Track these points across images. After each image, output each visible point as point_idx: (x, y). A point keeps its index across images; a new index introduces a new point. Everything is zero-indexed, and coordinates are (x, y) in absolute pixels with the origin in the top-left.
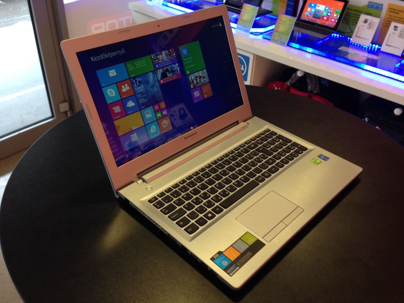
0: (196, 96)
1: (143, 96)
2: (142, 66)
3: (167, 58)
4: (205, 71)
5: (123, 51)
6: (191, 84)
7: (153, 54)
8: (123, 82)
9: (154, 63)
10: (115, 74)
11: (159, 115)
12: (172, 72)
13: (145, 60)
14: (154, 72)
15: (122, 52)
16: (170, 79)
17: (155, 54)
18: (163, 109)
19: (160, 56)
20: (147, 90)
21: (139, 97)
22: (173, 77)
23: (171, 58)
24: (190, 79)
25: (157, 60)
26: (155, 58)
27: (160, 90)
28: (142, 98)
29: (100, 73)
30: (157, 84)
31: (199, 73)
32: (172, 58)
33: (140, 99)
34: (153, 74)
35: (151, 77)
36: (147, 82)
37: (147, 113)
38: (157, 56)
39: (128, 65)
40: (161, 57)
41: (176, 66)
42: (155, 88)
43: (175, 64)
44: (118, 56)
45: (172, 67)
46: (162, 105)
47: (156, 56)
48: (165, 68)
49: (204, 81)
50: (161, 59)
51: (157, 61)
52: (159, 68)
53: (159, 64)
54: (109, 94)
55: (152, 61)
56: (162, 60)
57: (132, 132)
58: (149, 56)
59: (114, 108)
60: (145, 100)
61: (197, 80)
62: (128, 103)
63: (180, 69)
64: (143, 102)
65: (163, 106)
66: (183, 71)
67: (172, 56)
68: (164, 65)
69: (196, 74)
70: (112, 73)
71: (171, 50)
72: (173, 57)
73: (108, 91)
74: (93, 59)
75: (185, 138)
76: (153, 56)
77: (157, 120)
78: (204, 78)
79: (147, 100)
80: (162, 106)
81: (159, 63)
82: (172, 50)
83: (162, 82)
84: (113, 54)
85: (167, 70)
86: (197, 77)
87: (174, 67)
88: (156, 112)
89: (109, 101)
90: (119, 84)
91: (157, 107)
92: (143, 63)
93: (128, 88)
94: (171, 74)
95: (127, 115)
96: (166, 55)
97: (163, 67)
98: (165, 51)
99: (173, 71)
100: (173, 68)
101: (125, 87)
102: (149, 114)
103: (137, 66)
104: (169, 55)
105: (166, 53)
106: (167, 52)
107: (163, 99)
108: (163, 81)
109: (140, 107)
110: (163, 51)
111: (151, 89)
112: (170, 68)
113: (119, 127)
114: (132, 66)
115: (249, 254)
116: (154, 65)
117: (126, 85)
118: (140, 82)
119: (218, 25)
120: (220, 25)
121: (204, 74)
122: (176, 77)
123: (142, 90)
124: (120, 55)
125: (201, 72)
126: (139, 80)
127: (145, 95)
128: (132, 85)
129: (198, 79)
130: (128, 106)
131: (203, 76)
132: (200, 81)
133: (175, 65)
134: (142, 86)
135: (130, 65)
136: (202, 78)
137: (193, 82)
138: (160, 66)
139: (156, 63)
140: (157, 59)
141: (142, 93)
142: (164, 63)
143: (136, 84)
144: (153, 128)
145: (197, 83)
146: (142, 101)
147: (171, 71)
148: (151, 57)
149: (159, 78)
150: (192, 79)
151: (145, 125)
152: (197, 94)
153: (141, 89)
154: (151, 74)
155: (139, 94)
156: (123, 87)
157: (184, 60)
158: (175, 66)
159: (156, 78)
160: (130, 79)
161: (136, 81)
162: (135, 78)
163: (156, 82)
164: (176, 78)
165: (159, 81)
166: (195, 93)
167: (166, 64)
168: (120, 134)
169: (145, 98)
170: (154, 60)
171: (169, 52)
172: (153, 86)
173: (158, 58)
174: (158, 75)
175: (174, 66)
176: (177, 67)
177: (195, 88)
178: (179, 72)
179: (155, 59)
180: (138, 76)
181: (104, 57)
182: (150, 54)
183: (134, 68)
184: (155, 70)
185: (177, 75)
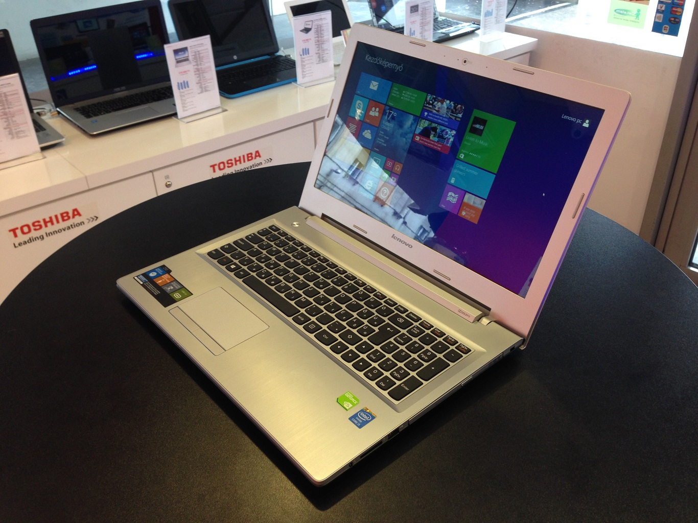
0: (448, 199)
1: (386, 137)
2: (408, 100)
3: (446, 114)
4: (491, 177)
5: (401, 68)
7: (432, 94)
8: (377, 103)
9: (425, 108)
10: (376, 88)
11: (386, 175)
12: (439, 137)
13: (416, 96)
14: (418, 119)
15: (399, 68)
16: (431, 144)
17: (434, 96)
18: (395, 174)
19: (439, 103)
20: (393, 134)
21: (379, 134)
22: (437, 144)
23: (451, 117)
25: (431, 106)
26: (431, 102)
27: (408, 147)
28: (383, 138)
29: (363, 77)
30: (411, 135)
32: (454, 118)
33: (380, 137)
34: (414, 120)
35: (409, 121)
36: (401, 125)
37: (375, 160)
38: (435, 101)
39: (395, 89)
40: (440, 106)
41: (451, 134)
42: (405, 140)
43: (452, 129)
44: (392, 70)
45: (444, 130)
46: (398, 168)
47: (433, 100)
48: (434, 125)
50: (436, 109)
51: (430, 108)
52: (426, 119)
53: (430, 114)
54: (357, 106)
55: (424, 103)
56: (438, 111)
58: (426, 94)
60: (384, 143)
62: (366, 131)
63: (453, 143)
64: (380, 143)
65: (398, 170)
66: (455, 148)
67: (455, 115)
68: (435, 120)
70: (374, 86)
71: (459, 106)
72: (456, 117)
73: (359, 102)
74: (368, 57)
75: (393, 236)
76: (430, 98)
77: (380, 179)
79: (385, 145)
80: (396, 169)
81: (431, 112)
82: (461, 108)
83: (418, 138)
84: (389, 65)
85: (435, 129)
87: (447, 133)
88: (385, 168)
89: (351, 113)
90: (372, 102)
91: (390, 163)
92: (412, 97)
93: (377, 114)
94: (436, 139)
96: (447, 108)
97: (432, 122)
98: (450, 103)
99: (441, 137)
100: (444, 133)
101: (375, 110)
102: (377, 163)
103: (403, 96)
104: (452, 112)
105: (451, 105)
106: (453, 105)
107: (403, 161)
108: (420, 139)
109: (374, 147)
110: (447, 100)
111: (399, 136)
112: (441, 129)
114: (398, 93)
115: (157, 292)
116: (423, 110)
117: (377, 109)
118: (393, 117)
119: (579, 121)
120: (586, 125)
122: (439, 147)
123: (388, 129)
124: (394, 70)
126: (393, 115)
127: (388, 138)
128: (383, 113)
130: (363, 134)
133: (451, 131)
134: (392, 125)
135: (397, 89)
138: (429, 117)
139: (428, 109)
140: (432, 104)
141: (385, 131)
142: (438, 117)
143: (388, 117)
144: (369, 183)
146: (381, 141)
147: (439, 134)
148: (427, 98)
149: (418, 132)
153: (389, 126)
154: (412, 117)
156: (373, 109)
158: (449, 132)
159: (414, 128)
160: (386, 105)
161: (390, 113)
162: (391, 108)
163: (411, 132)
164: (439, 149)
165: (414, 135)
166: (450, 194)
167: (440, 121)
169: (386, 141)
170: (427, 104)
171: (455, 107)
172: (403, 135)
173: (434, 104)
174: (418, 126)
175: (448, 130)
176: (451, 137)
177: (455, 187)
178: (448, 145)
179: (429, 104)
180: (397, 110)
181: (378, 62)
182: (428, 92)
183: (398, 96)
184: (419, 117)
185: (444, 146)
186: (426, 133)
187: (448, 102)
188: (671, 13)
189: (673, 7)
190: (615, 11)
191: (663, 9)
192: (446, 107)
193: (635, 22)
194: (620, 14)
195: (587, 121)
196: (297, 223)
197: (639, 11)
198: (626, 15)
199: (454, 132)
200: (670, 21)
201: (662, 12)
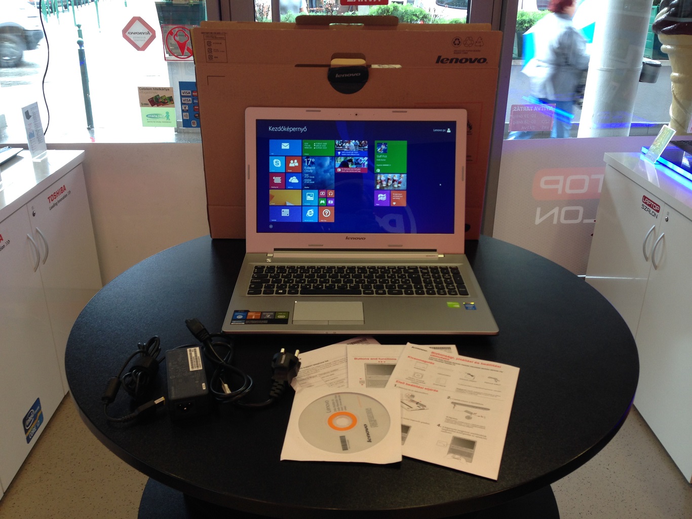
0: (379, 199)
1: (311, 177)
2: (321, 148)
3: (355, 149)
4: (404, 176)
5: (305, 129)
6: (377, 184)
7: (339, 139)
8: (293, 157)
9: (336, 150)
10: (288, 147)
11: (323, 202)
12: (356, 164)
13: (326, 144)
14: (334, 158)
15: (304, 129)
17: (341, 141)
18: (330, 198)
19: (347, 144)
20: (317, 173)
21: (305, 177)
22: (356, 169)
23: (359, 150)
24: (378, 178)
25: (341, 147)
26: (340, 145)
27: (333, 177)
28: (309, 178)
29: (272, 142)
30: (332, 170)
31: (394, 176)
32: (362, 150)
33: (306, 178)
34: (331, 159)
35: (327, 162)
36: (321, 165)
37: (309, 195)
38: (343, 143)
39: (305, 143)
41: (364, 161)
42: (328, 174)
43: (364, 157)
44: (298, 132)
45: (358, 159)
46: (331, 193)
47: (341, 143)
48: (348, 158)
49: (398, 186)
50: (346, 147)
52: (341, 156)
54: (275, 163)
55: (335, 147)
56: (348, 149)
57: (285, 207)
58: (333, 141)
59: (274, 178)
61: (388, 182)
62: (291, 178)
63: (368, 164)
65: (332, 195)
66: (371, 167)
67: (362, 148)
69: (390, 176)
70: (285, 146)
71: (363, 142)
72: (364, 149)
74: (271, 128)
75: (347, 238)
76: (338, 143)
77: (318, 206)
78: (400, 183)
79: (313, 182)
80: (330, 195)
81: (343, 151)
82: (365, 142)
83: (339, 170)
84: (293, 129)
85: (351, 161)
86: (388, 179)
87: (361, 160)
88: (320, 197)
89: (271, 170)
90: (288, 157)
91: (323, 193)
92: (323, 146)
93: (297, 164)
94: (355, 166)
95: (285, 189)
96: (355, 145)
97: (347, 156)
99: (357, 164)
100: (359, 161)
101: (294, 162)
102: (311, 197)
103: (315, 147)
104: (359, 146)
106: (358, 142)
107: (333, 186)
108: (341, 170)
109: (304, 186)
110: (353, 140)
111: (323, 173)
112: (355, 159)
113: (273, 197)
114: (309, 146)
115: (266, 322)
116: (336, 152)
117: (296, 161)
118: (312, 163)
119: (444, 130)
120: (449, 131)
121: (401, 179)
123: (311, 171)
124: (300, 132)
125: (396, 175)
126: (311, 161)
127: (313, 177)
128: (302, 163)
129: (391, 182)
130: (290, 181)
131: (400, 180)
132: (393, 185)
134: (314, 168)
136: (397, 182)
137: (381, 182)
138: (343, 155)
139: (339, 149)
140: (342, 146)
141: (310, 174)
142: (350, 152)
143: (308, 163)
144: (310, 212)
145: (387, 185)
146: (309, 181)
148: (335, 143)
149: (337, 166)
150: (380, 179)
151: (302, 206)
152: (382, 197)
153: (312, 169)
154: (329, 159)
155: (307, 173)
156: (292, 161)
157: (378, 156)
158: (362, 159)
159: (333, 164)
160: (302, 156)
161: (308, 161)
162: (308, 157)
163: (332, 168)
164: (360, 171)
165: (336, 169)
166: (379, 195)
167: (352, 154)
168: (272, 203)
169: (313, 180)
170: (337, 146)
171: (360, 143)
172: (326, 171)
174: (336, 162)
175: (361, 158)
177: (382, 190)
178: (365, 167)
180: (313, 157)
181: (282, 129)
182: (335, 139)
183: (311, 148)
184: (335, 157)
185: (362, 169)
186: (344, 165)
187: (354, 141)
188: (194, 111)
189: (194, 106)
190: (147, 116)
191: (187, 108)
192: (353, 145)
193: (167, 122)
194: (152, 118)
195: (449, 129)
196: (270, 259)
197: (167, 113)
198: (157, 118)
199: (366, 158)
200: (196, 117)
201: (187, 111)
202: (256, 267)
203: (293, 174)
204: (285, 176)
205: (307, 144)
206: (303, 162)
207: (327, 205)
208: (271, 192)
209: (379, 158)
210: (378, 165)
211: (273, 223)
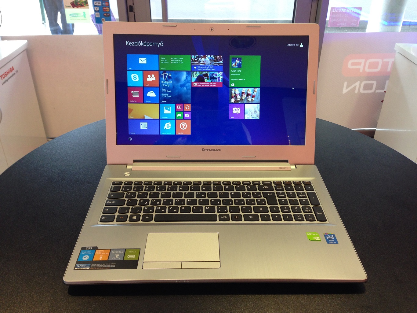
0: (234, 112)
1: (168, 91)
2: (177, 63)
3: (211, 64)
4: (258, 90)
5: (162, 44)
6: (232, 97)
7: (194, 55)
8: (151, 72)
9: (192, 64)
10: (145, 62)
11: (180, 115)
12: (211, 79)
13: (182, 59)
14: (190, 73)
15: (160, 44)
16: (206, 84)
17: (197, 56)
18: (187, 112)
19: (203, 59)
20: (174, 87)
21: (162, 91)
22: (212, 83)
23: (215, 64)
24: (233, 92)
25: (197, 62)
26: (196, 60)
27: (190, 91)
28: (166, 92)
29: (130, 57)
30: (189, 84)
31: (248, 90)
32: (217, 65)
33: (164, 93)
34: (187, 74)
35: (184, 76)
36: (178, 80)
37: (166, 109)
38: (199, 58)
39: (162, 58)
40: (204, 60)
41: (219, 75)
42: (185, 88)
43: (219, 72)
44: (155, 47)
45: (213, 74)
46: (187, 107)
47: (197, 58)
48: (204, 73)
49: (252, 100)
50: (202, 62)
51: (197, 63)
52: (197, 71)
53: (198, 67)
54: (132, 78)
55: (191, 61)
56: (204, 64)
57: (144, 120)
58: (189, 56)
59: (132, 92)
60: (169, 95)
61: (242, 96)
62: (149, 93)
63: (223, 79)
64: (165, 96)
65: (188, 108)
66: (226, 82)
67: (218, 62)
68: (204, 69)
69: (244, 90)
70: (143, 60)
71: (218, 56)
72: (219, 64)
73: (133, 75)
74: (128, 43)
75: (203, 150)
76: (194, 57)
77: (175, 119)
78: (253, 97)
79: (170, 96)
80: (186, 108)
81: (199, 66)
82: (220, 57)
83: (195, 84)
84: (150, 44)
85: (206, 75)
86: (243, 93)
87: (216, 75)
88: (177, 111)
89: (130, 84)
90: (145, 72)
91: (179, 107)
92: (179, 61)
93: (154, 79)
94: (210, 81)
95: (143, 103)
96: (210, 60)
97: (202, 71)
98: (211, 56)
99: (213, 78)
100: (214, 75)
101: (151, 76)
102: (168, 110)
103: (172, 62)
104: (215, 61)
105: (212, 58)
106: (213, 57)
107: (190, 101)
108: (197, 84)
109: (161, 100)
110: (208, 55)
111: (180, 87)
112: (211, 74)
113: (132, 110)
114: (166, 60)
115: (113, 265)
116: (192, 66)
117: (153, 76)
118: (169, 77)
119: (297, 45)
120: (301, 46)
121: (255, 93)
122: (214, 85)
123: (168, 85)
124: (156, 46)
125: (251, 90)
126: (168, 75)
127: (170, 91)
129: (244, 96)
130: (148, 95)
131: (254, 94)
132: (247, 99)
133: (219, 73)
134: (170, 82)
135: (164, 58)
136: (251, 96)
137: (236, 96)
138: (198, 69)
139: (195, 64)
140: (198, 61)
141: (167, 88)
142: (205, 67)
143: (165, 78)
144: (168, 125)
145: (241, 99)
147: (211, 77)
148: (191, 58)
149: (193, 80)
150: (235, 93)
151: (160, 119)
152: (236, 110)
154: (185, 73)
155: (164, 87)
156: (149, 76)
157: (233, 71)
158: (218, 74)
159: (189, 79)
160: (159, 71)
161: (165, 75)
162: (165, 72)
163: (188, 82)
164: (215, 86)
165: (192, 83)
166: (234, 109)
167: (208, 69)
168: (130, 117)
169: (170, 94)
170: (193, 61)
171: (215, 58)
172: (182, 86)
173: (199, 60)
174: (192, 77)
175: (216, 73)
176: (220, 76)
177: (236, 104)
178: (220, 81)
179: (195, 61)
180: (170, 71)
181: (139, 44)
182: (191, 54)
183: (168, 63)
184: (191, 71)
185: (217, 83)
186: (200, 79)
187: (209, 56)
188: (103, 11)
189: (103, 8)
190: (70, 15)
191: (98, 9)
192: (209, 60)
193: (85, 20)
194: (73, 16)
195: (301, 44)
196: (128, 173)
197: (84, 13)
198: (77, 16)
199: (221, 73)
201: (98, 11)
202: (114, 183)
203: (151, 88)
204: (143, 90)
205: (164, 60)
206: (160, 76)
207: (184, 118)
208: (130, 106)
209: (233, 73)
210: (233, 80)
211: (132, 136)
